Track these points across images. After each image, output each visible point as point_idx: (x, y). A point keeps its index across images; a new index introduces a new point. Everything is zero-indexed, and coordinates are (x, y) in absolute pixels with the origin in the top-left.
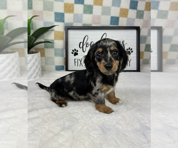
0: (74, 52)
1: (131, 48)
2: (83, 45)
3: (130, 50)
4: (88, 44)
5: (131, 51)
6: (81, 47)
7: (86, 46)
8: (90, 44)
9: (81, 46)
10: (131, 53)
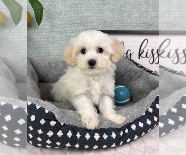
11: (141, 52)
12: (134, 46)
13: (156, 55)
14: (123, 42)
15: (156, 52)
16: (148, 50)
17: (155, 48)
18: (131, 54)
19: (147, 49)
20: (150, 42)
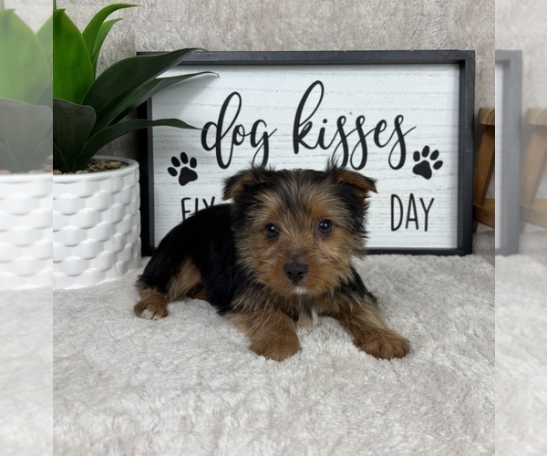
0: (178, 169)
1: (432, 150)
2: (219, 138)
3: (428, 159)
4: (241, 129)
5: (432, 163)
6: (210, 145)
7: (235, 142)
8: (248, 130)
9: (211, 141)
10: (433, 171)
11: (301, 129)
12: (276, 108)
13: (353, 139)
14: (239, 92)
15: (355, 127)
16: (325, 121)
17: (351, 113)
18: (266, 136)
19: (323, 116)
20: (332, 92)
